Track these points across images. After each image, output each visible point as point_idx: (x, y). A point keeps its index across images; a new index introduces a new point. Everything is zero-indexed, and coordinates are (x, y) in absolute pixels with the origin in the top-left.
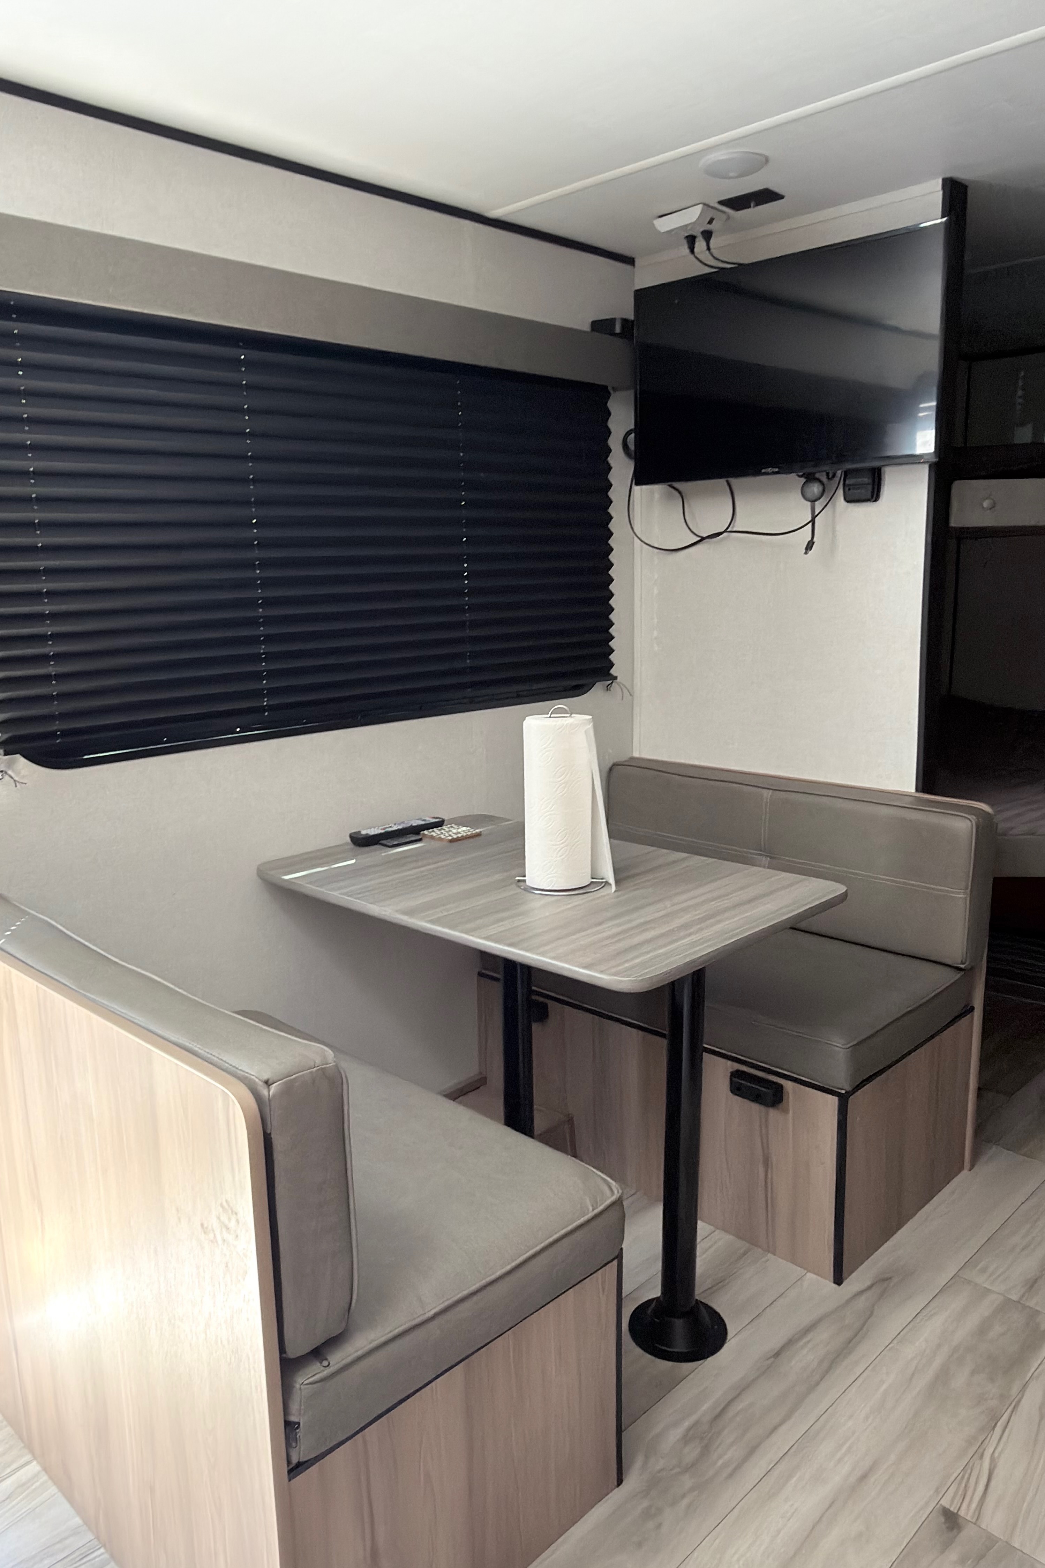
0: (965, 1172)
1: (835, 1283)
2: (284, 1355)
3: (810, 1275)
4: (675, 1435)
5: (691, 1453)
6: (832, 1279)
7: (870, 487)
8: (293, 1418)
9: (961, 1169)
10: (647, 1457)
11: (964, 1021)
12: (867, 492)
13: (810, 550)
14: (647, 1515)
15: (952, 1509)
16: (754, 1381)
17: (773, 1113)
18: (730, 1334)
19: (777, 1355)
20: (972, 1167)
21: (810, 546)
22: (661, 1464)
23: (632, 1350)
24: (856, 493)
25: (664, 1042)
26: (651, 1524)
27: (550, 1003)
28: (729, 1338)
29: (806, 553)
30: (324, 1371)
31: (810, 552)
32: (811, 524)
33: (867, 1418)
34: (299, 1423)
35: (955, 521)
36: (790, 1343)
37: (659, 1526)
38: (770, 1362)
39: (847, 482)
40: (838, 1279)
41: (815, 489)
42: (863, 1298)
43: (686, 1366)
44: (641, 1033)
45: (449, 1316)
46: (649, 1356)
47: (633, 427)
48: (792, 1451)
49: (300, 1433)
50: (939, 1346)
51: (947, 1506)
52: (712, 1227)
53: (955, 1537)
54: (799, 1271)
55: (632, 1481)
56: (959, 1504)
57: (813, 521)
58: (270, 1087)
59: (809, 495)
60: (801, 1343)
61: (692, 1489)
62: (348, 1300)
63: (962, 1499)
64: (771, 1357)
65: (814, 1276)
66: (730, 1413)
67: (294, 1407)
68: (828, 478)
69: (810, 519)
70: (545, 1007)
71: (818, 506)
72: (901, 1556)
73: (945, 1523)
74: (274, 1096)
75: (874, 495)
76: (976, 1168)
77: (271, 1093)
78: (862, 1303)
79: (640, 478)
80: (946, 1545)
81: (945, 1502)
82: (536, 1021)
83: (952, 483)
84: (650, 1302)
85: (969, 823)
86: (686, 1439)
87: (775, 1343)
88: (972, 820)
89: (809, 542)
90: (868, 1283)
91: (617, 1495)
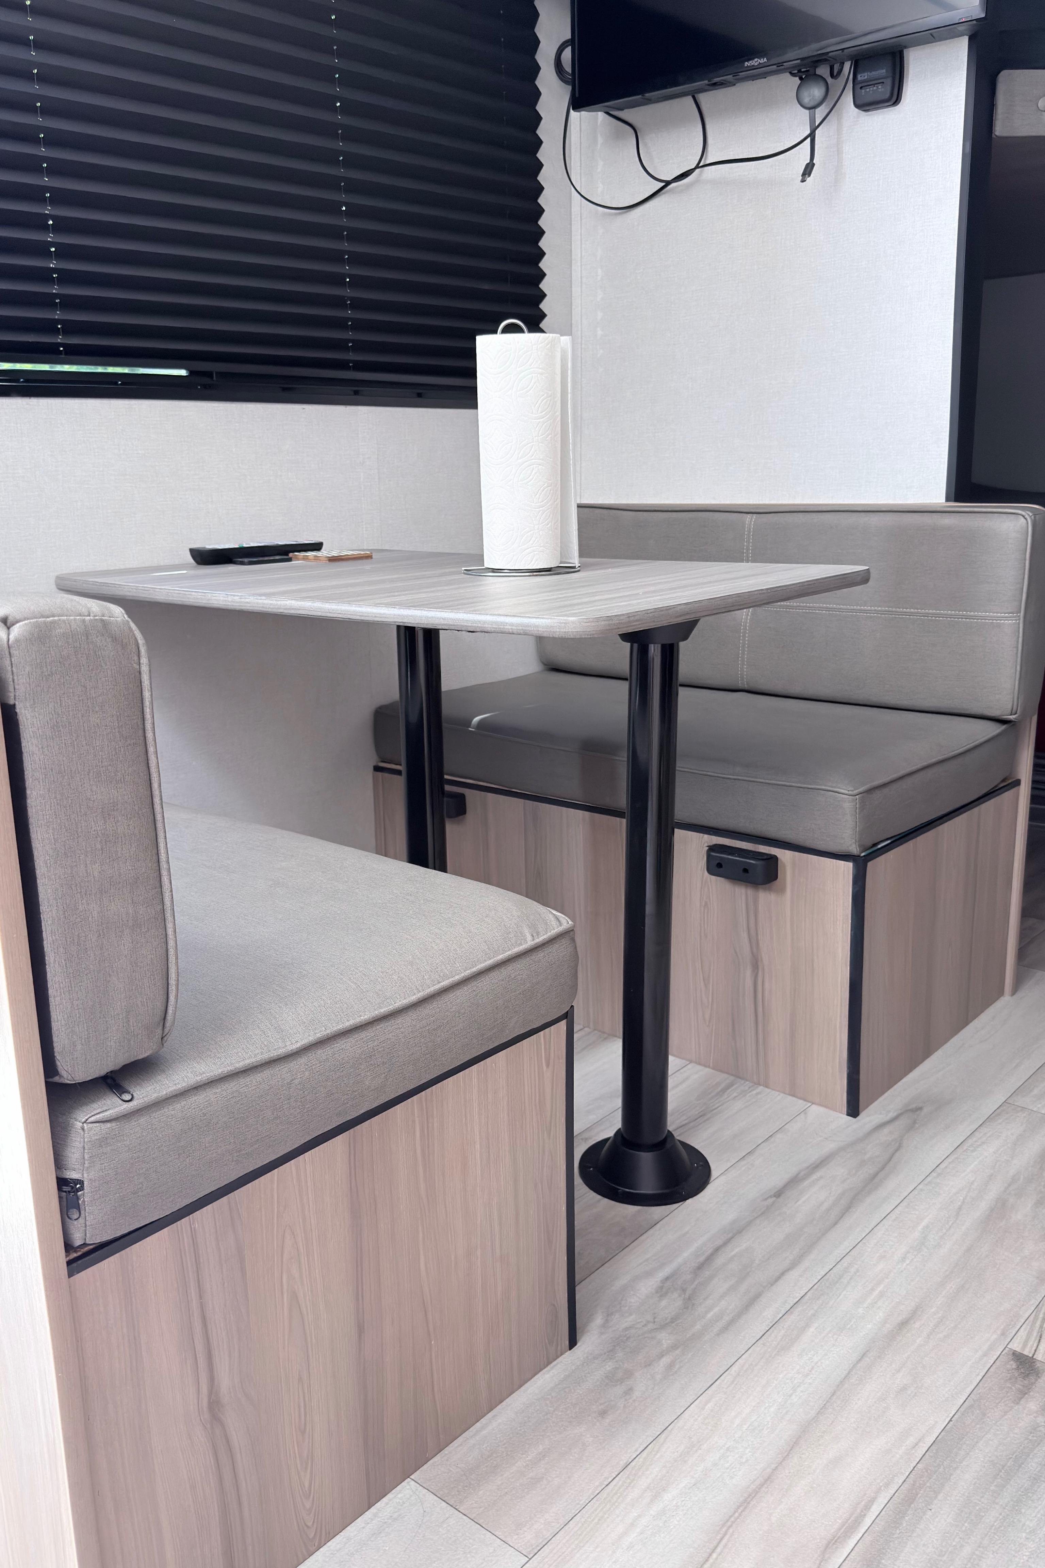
0: (1006, 1000)
1: (848, 1114)
2: (56, 1079)
3: (814, 1108)
4: (646, 1287)
5: (670, 1305)
6: (845, 1109)
7: (889, 82)
8: (73, 1175)
9: (1001, 993)
10: (609, 1315)
11: (1007, 795)
12: (883, 90)
13: (809, 176)
14: (611, 1379)
15: (1026, 1353)
16: (749, 1224)
17: (765, 897)
18: (715, 1173)
19: (778, 1194)
20: (1014, 991)
21: (808, 170)
22: (629, 1320)
23: (584, 1194)
24: (869, 93)
25: (622, 824)
26: (619, 1390)
27: (467, 792)
28: (712, 1179)
29: (803, 181)
30: (121, 1105)
31: (809, 179)
32: (809, 139)
33: (904, 1259)
34: (81, 1182)
35: (1000, 129)
36: (794, 1182)
37: (629, 1391)
38: (770, 1201)
39: (860, 78)
40: (854, 1110)
41: (815, 92)
42: (886, 1130)
43: (657, 1211)
44: (587, 814)
45: (321, 1053)
46: (606, 1200)
47: (569, 36)
48: (807, 1297)
49: (86, 1196)
50: (991, 1177)
51: (1018, 1350)
52: (684, 1061)
53: (1033, 1384)
54: (801, 1104)
55: (588, 1343)
56: (1035, 1345)
57: (812, 136)
58: (11, 629)
59: (806, 100)
60: (806, 1183)
61: (674, 1347)
62: (160, 1005)
63: (1037, 1341)
64: (771, 1197)
65: (822, 1110)
66: (720, 1260)
67: (74, 1154)
68: (832, 76)
69: (808, 132)
70: (461, 798)
71: (820, 113)
72: (962, 1409)
73: (1018, 1368)
74: (17, 641)
75: (895, 98)
76: (1019, 994)
77: (12, 637)
78: (885, 1135)
79: (578, 102)
80: (1023, 1393)
81: (1016, 1346)
82: (450, 817)
83: (999, 73)
84: (605, 1141)
85: (1023, 519)
86: (662, 1291)
87: (777, 1180)
88: (1027, 516)
89: (808, 165)
90: (892, 1115)
91: (570, 1359)
